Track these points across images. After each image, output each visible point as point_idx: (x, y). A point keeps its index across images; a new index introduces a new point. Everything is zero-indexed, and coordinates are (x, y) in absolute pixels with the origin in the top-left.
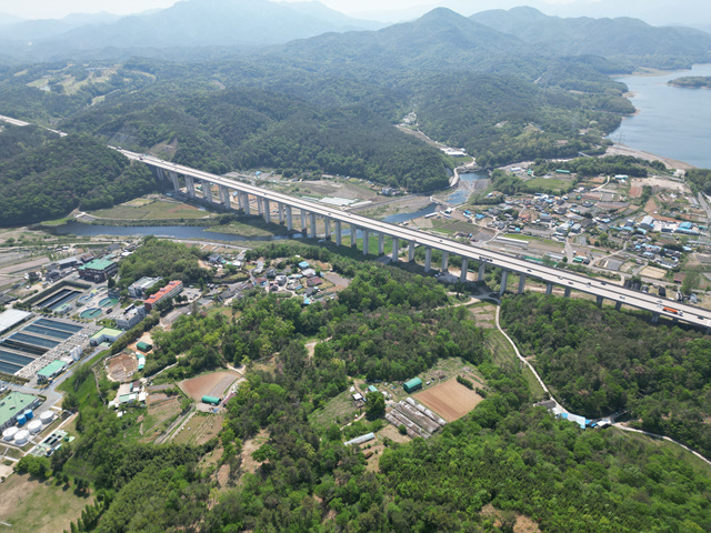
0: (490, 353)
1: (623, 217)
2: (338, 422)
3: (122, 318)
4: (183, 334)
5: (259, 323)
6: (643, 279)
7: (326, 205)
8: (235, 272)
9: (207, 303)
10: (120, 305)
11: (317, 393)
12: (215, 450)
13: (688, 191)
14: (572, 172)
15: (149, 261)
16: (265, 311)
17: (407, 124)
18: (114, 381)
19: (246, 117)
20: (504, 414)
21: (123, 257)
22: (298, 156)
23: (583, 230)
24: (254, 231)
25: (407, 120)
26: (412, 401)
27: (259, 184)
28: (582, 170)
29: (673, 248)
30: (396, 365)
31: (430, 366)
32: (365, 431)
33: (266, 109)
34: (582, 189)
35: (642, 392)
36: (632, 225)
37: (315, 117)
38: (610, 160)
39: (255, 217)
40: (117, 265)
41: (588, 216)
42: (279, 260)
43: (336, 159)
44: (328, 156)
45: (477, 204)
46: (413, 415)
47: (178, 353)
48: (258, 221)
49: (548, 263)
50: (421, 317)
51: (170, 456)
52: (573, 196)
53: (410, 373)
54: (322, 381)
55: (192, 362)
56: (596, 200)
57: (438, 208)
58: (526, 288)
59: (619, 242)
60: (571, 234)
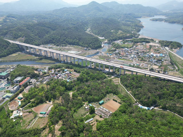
0: (120, 92)
1: (146, 53)
2: (82, 116)
3: (12, 90)
4: (32, 93)
5: (55, 88)
6: (154, 69)
7: (69, 53)
8: (46, 74)
9: (38, 83)
10: (11, 86)
11: (75, 108)
12: (46, 129)
13: (160, 46)
14: (132, 42)
15: (19, 72)
16: (56, 85)
17: (88, 31)
18: (11, 110)
19: (44, 30)
20: (127, 109)
21: (11, 71)
22: (60, 40)
23: (137, 57)
24: (50, 61)
25: (88, 30)
26: (102, 107)
27: (50, 48)
28: (134, 42)
29: (159, 60)
30: (96, 97)
31: (105, 97)
32: (90, 118)
33: (50, 28)
34: (135, 46)
35: (160, 99)
36: (148, 55)
37: (64, 29)
38: (141, 39)
39: (49, 57)
40: (9, 74)
41: (138, 53)
42: (58, 69)
43: (71, 40)
44: (69, 40)
45: (109, 51)
46: (103, 111)
47: (31, 99)
48: (51, 58)
49: (130, 66)
50: (100, 83)
51: (32, 133)
52: (133, 48)
53: (100, 99)
54: (76, 104)
55: (36, 102)
56: (139, 49)
57: (99, 53)
58: (126, 73)
59: (146, 59)
60: (134, 58)
